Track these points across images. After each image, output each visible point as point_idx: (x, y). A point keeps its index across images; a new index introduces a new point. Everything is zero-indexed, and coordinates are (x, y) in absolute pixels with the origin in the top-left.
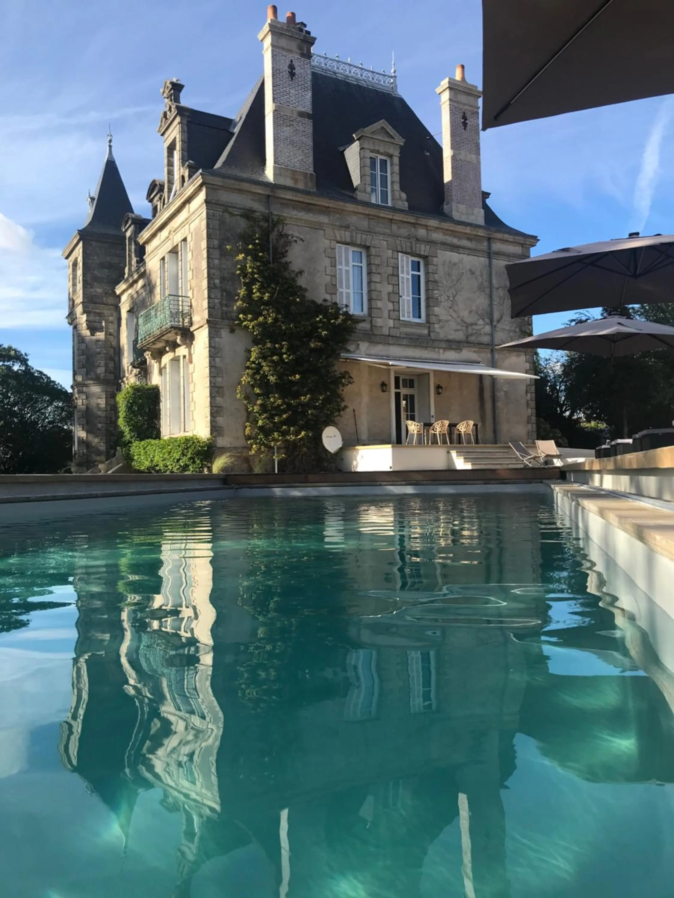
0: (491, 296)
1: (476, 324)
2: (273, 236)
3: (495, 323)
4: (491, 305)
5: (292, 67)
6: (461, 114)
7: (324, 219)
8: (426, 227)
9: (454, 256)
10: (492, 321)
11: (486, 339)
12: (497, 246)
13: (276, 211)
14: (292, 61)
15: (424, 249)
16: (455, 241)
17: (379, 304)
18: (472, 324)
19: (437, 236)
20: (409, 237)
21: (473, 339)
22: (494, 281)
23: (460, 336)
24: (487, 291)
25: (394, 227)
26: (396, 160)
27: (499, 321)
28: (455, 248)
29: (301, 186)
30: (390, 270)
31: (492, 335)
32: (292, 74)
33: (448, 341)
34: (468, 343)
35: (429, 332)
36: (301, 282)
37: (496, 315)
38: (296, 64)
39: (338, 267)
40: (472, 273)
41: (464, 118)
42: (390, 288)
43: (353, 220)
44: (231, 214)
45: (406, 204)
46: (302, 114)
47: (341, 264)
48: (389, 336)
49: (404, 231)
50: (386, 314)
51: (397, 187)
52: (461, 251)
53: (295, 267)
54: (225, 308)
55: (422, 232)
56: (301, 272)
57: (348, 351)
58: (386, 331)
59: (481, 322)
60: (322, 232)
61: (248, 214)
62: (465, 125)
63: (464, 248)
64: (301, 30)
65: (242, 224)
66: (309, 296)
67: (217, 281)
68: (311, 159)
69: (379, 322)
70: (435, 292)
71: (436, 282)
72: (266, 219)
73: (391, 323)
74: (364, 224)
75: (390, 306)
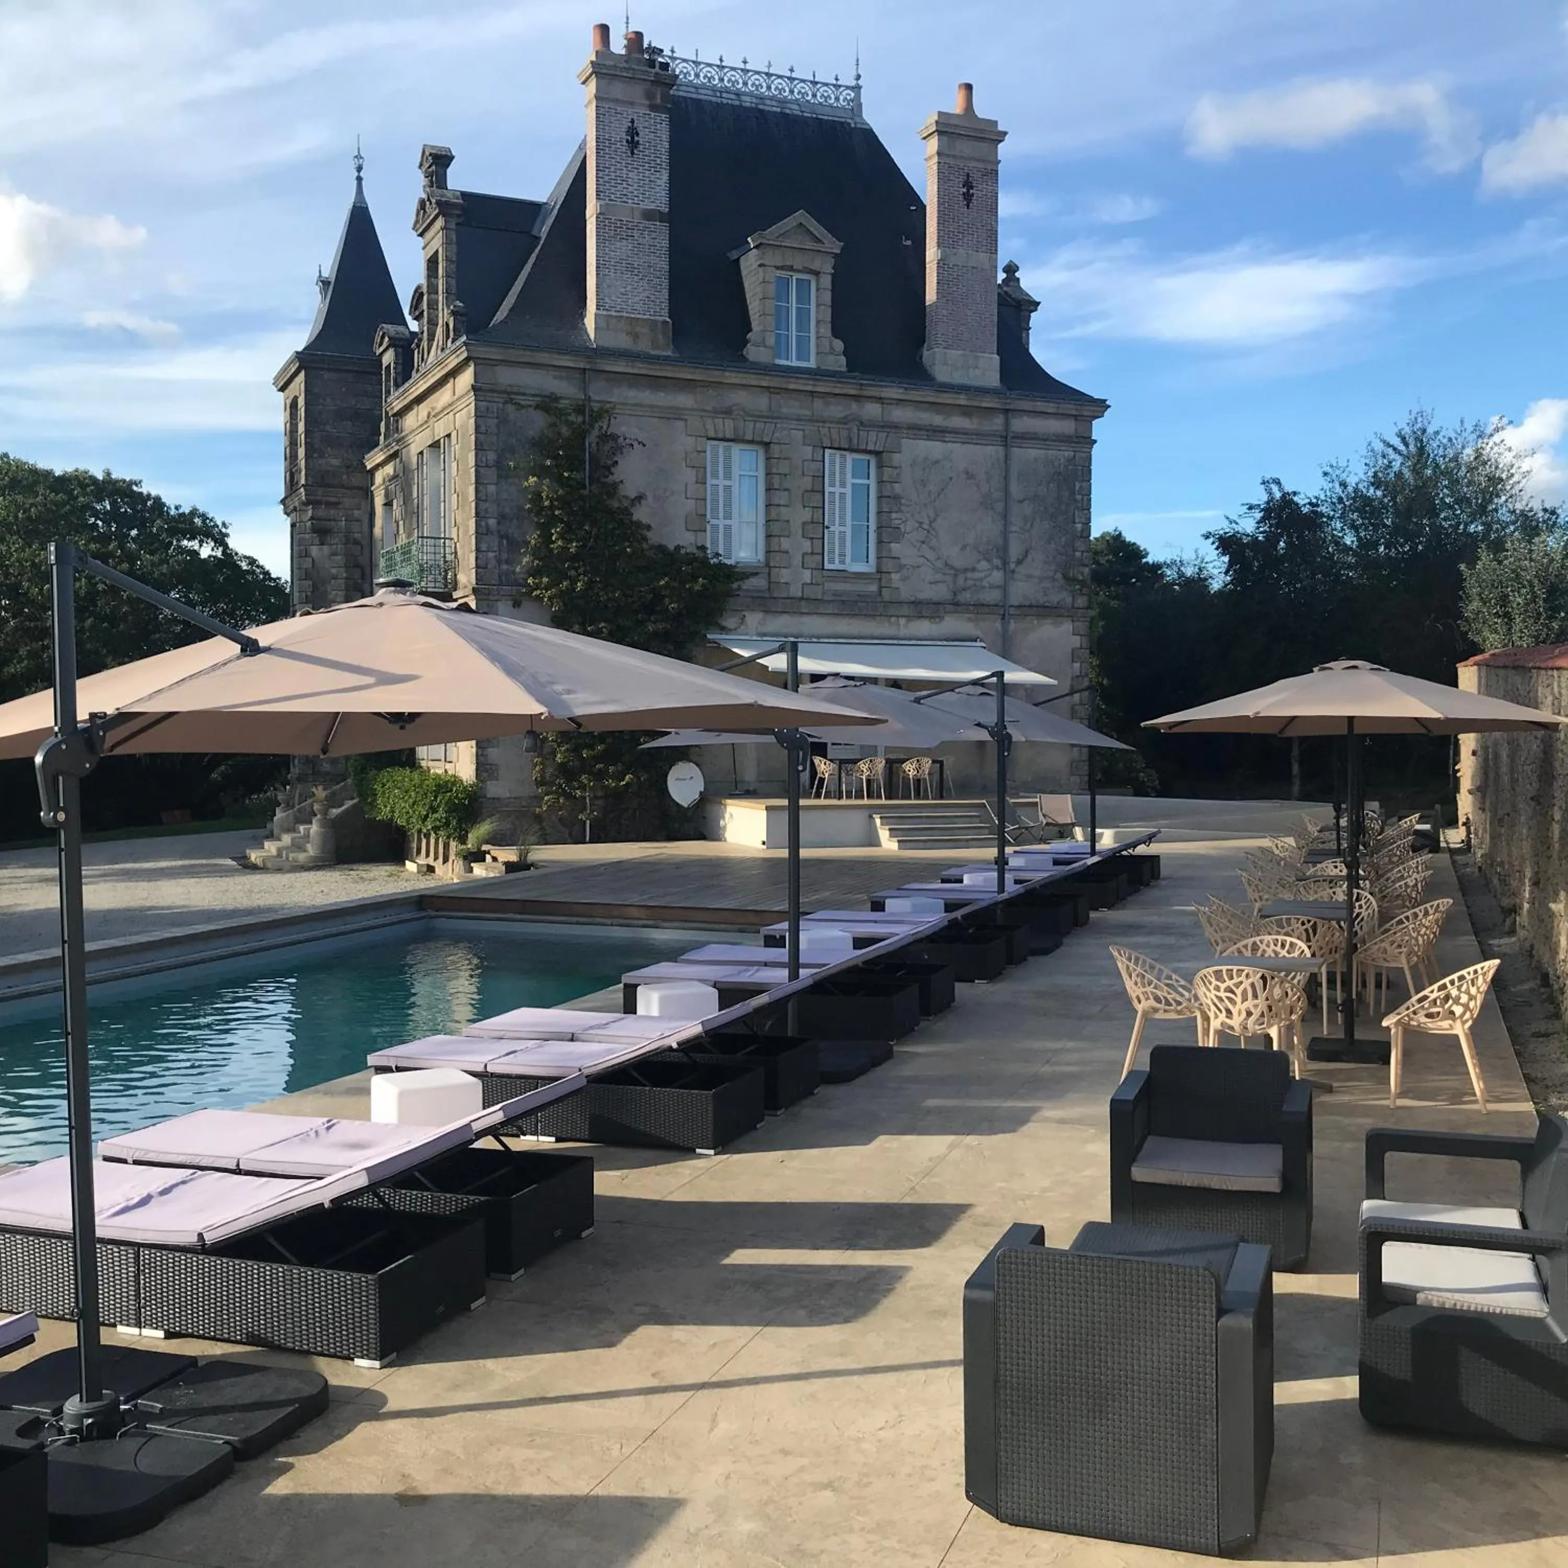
0: (1005, 517)
1: (974, 570)
2: (592, 438)
3: (1012, 566)
4: (1005, 534)
5: (633, 132)
6: (962, 179)
7: (683, 400)
8: (880, 400)
9: (935, 449)
10: (1005, 563)
11: (992, 596)
12: (1020, 424)
13: (599, 393)
14: (632, 121)
15: (873, 440)
16: (938, 420)
17: (785, 544)
18: (966, 570)
19: (900, 415)
20: (844, 421)
21: (965, 597)
22: (1014, 488)
23: (941, 592)
24: (1000, 506)
25: (818, 403)
26: (827, 281)
27: (1019, 562)
28: (935, 433)
29: (644, 346)
30: (807, 483)
31: (1004, 588)
32: (633, 144)
33: (916, 603)
34: (956, 604)
35: (881, 587)
36: (641, 514)
37: (1015, 551)
38: (639, 125)
39: (710, 481)
40: (970, 476)
41: (968, 185)
42: (807, 515)
43: (740, 398)
44: (520, 407)
45: (843, 360)
46: (649, 215)
47: (715, 475)
48: (802, 598)
49: (837, 410)
50: (797, 561)
51: (826, 330)
52: (948, 437)
53: (629, 490)
54: (505, 567)
55: (872, 410)
56: (640, 498)
57: (723, 629)
58: (796, 591)
59: (984, 565)
60: (680, 424)
61: (548, 404)
62: (968, 197)
63: (955, 432)
64: (651, 63)
65: (538, 422)
66: (654, 537)
67: (492, 522)
68: (665, 294)
69: (784, 575)
70: (894, 516)
71: (896, 498)
72: (580, 410)
73: (807, 576)
74: (762, 402)
75: (807, 545)
